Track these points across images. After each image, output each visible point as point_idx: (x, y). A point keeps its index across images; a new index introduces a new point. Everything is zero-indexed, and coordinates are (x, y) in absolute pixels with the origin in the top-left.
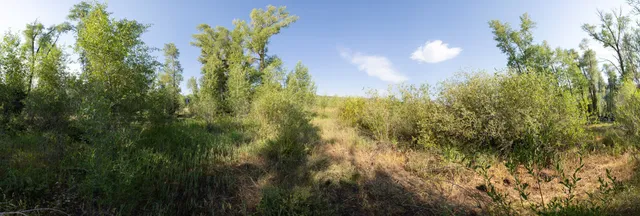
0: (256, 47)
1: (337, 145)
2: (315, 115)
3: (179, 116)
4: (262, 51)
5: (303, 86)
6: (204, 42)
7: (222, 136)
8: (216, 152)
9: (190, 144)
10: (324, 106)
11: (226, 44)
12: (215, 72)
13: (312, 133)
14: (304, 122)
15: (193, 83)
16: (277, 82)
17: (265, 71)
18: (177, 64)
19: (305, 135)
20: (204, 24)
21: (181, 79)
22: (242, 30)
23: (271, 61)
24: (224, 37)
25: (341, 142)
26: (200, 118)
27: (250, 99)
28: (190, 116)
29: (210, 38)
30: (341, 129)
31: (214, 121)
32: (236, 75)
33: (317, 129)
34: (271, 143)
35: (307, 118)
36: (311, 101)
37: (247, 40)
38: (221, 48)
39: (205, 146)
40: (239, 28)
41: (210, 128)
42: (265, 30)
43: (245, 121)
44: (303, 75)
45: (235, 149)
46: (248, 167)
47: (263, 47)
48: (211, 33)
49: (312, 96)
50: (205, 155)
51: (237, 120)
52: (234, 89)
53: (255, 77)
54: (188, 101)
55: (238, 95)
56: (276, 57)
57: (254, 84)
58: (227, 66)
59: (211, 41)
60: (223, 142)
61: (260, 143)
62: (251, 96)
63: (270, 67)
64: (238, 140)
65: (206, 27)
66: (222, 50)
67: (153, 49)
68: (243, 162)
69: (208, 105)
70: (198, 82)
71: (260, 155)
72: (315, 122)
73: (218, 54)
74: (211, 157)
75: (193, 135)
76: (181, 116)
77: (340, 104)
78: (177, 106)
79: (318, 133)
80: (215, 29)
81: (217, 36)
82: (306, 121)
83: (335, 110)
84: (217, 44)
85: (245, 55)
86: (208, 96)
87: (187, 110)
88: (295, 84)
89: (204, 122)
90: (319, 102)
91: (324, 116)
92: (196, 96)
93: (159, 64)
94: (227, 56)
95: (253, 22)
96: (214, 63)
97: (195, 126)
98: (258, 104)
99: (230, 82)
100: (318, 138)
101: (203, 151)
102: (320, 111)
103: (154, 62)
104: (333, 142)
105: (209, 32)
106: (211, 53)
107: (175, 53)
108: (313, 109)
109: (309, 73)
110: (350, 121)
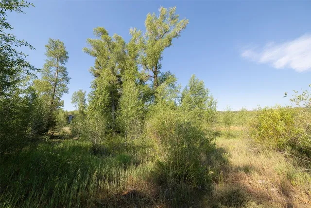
0: (150, 62)
1: (255, 175)
2: (217, 134)
3: (53, 137)
4: (156, 67)
5: (199, 102)
6: (99, 52)
7: (110, 158)
8: (100, 177)
9: (67, 171)
10: (228, 123)
11: (121, 58)
12: (107, 88)
13: (216, 155)
14: (205, 143)
15: (79, 97)
16: (171, 101)
17: (159, 90)
18: (64, 71)
19: (208, 157)
20: (102, 27)
21: (66, 91)
22: (138, 43)
23: (164, 78)
24: (120, 49)
25: (261, 172)
26: (85, 138)
27: (143, 118)
28: (71, 137)
29: (106, 47)
30: (258, 153)
31: (102, 142)
32: (129, 92)
33: (222, 151)
34: (160, 164)
35: (207, 137)
36: (212, 118)
37: (143, 55)
38: (116, 62)
39: (86, 171)
40: (135, 40)
41: (96, 151)
42: (158, 42)
43: (137, 142)
44: (198, 91)
45: (122, 173)
46: (134, 195)
47: (157, 63)
48: (108, 41)
49: (211, 112)
50: (85, 184)
51: (128, 140)
52: (125, 107)
53: (148, 96)
54: (70, 118)
55: (130, 114)
56: (169, 73)
57: (148, 103)
58: (121, 83)
59: (107, 53)
60: (109, 166)
61: (150, 166)
62: (143, 116)
63: (163, 85)
64: (126, 163)
65: (104, 32)
66: (117, 65)
67: (21, 43)
68: (130, 189)
69: (96, 124)
70: (86, 97)
71: (149, 180)
72: (219, 142)
73: (113, 69)
74: (94, 183)
75: (72, 159)
76: (56, 137)
77: (250, 119)
78: (52, 124)
79: (225, 156)
80: (112, 36)
81: (113, 47)
82: (208, 141)
83: (245, 128)
84: (113, 57)
85: (139, 71)
86: (97, 114)
87: (67, 129)
88: (190, 101)
89: (89, 143)
90: (221, 119)
91: (230, 136)
92: (82, 112)
93: (28, 65)
94: (122, 72)
95: (147, 33)
96: (107, 78)
97: (76, 149)
98: (151, 124)
99: (123, 100)
100: (225, 162)
101: (83, 178)
102: (223, 129)
103: (20, 62)
104: (247, 169)
105: (106, 40)
106: (105, 67)
107: (63, 56)
108: (215, 128)
109: (205, 88)
110: (273, 142)
